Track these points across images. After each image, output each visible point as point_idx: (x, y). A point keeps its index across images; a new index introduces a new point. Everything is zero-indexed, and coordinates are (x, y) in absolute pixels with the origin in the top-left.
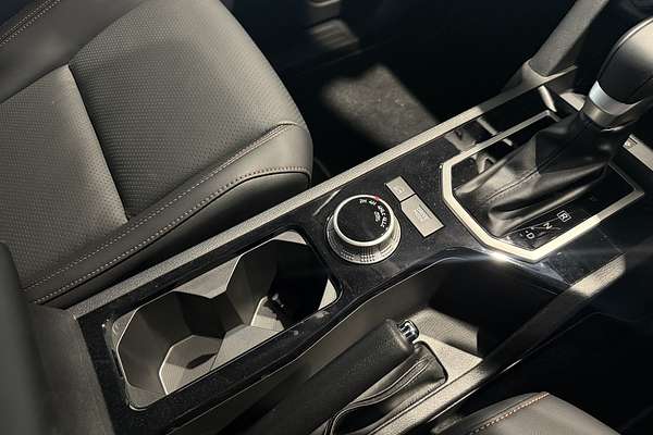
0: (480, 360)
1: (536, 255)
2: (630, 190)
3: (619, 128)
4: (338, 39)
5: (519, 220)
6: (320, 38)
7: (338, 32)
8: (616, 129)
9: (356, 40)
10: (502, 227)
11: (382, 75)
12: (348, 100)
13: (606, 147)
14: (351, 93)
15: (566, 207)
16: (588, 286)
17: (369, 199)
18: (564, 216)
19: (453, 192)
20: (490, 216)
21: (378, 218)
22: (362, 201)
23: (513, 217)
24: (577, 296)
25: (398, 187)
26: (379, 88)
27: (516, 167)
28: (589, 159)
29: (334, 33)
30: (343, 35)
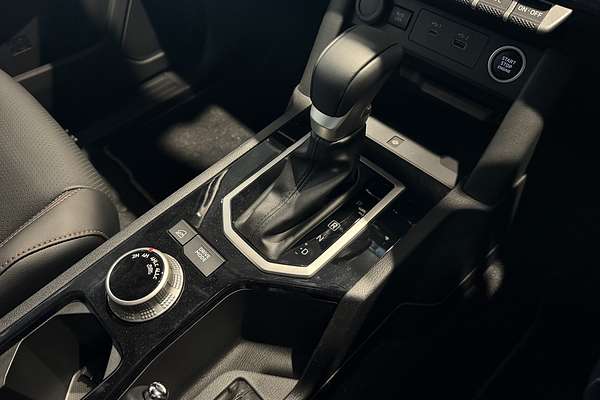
0: (296, 382)
1: (310, 270)
2: (391, 187)
3: (347, 139)
4: (172, 89)
5: (291, 240)
6: (153, 91)
7: (168, 83)
8: (342, 141)
9: (188, 87)
10: (277, 251)
11: (217, 114)
12: (186, 143)
13: (343, 158)
14: (188, 136)
15: (335, 216)
16: (362, 289)
17: (141, 253)
18: (335, 225)
19: (233, 225)
20: (265, 242)
21: (150, 270)
22: (135, 256)
23: (285, 238)
24: (354, 301)
25: (180, 232)
26: (217, 125)
27: (280, 191)
28: (335, 170)
29: (166, 84)
30: (174, 84)
